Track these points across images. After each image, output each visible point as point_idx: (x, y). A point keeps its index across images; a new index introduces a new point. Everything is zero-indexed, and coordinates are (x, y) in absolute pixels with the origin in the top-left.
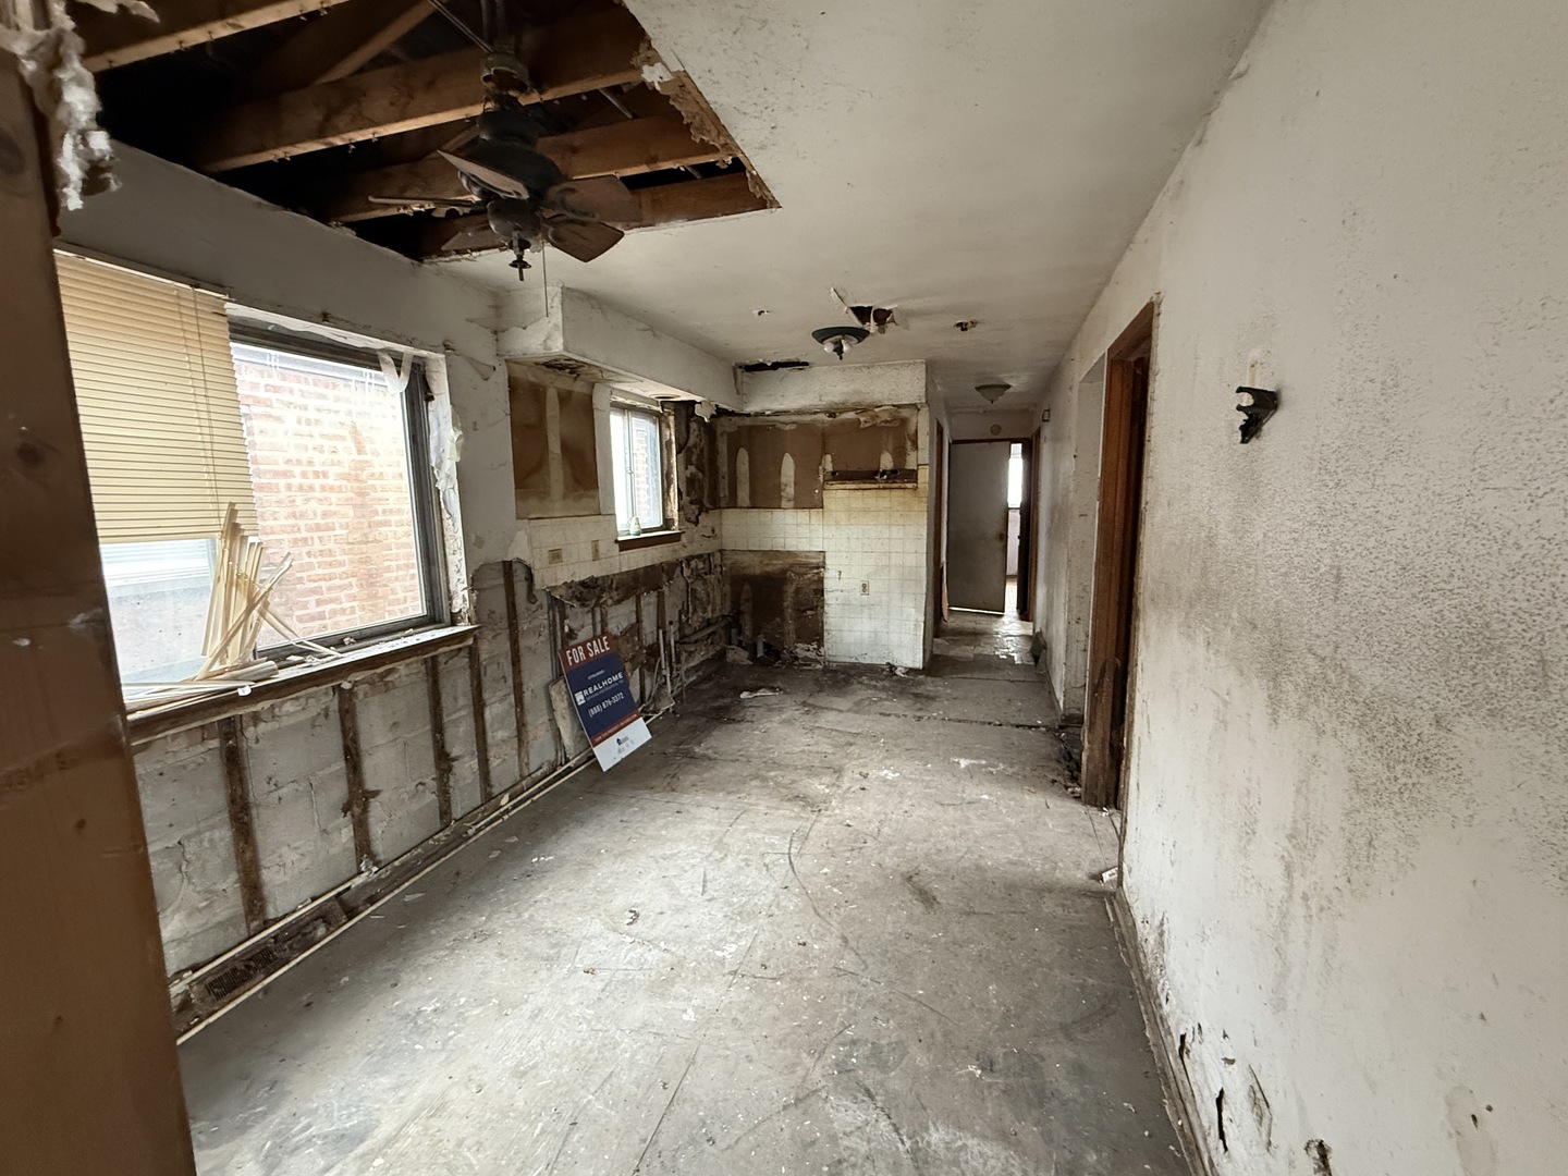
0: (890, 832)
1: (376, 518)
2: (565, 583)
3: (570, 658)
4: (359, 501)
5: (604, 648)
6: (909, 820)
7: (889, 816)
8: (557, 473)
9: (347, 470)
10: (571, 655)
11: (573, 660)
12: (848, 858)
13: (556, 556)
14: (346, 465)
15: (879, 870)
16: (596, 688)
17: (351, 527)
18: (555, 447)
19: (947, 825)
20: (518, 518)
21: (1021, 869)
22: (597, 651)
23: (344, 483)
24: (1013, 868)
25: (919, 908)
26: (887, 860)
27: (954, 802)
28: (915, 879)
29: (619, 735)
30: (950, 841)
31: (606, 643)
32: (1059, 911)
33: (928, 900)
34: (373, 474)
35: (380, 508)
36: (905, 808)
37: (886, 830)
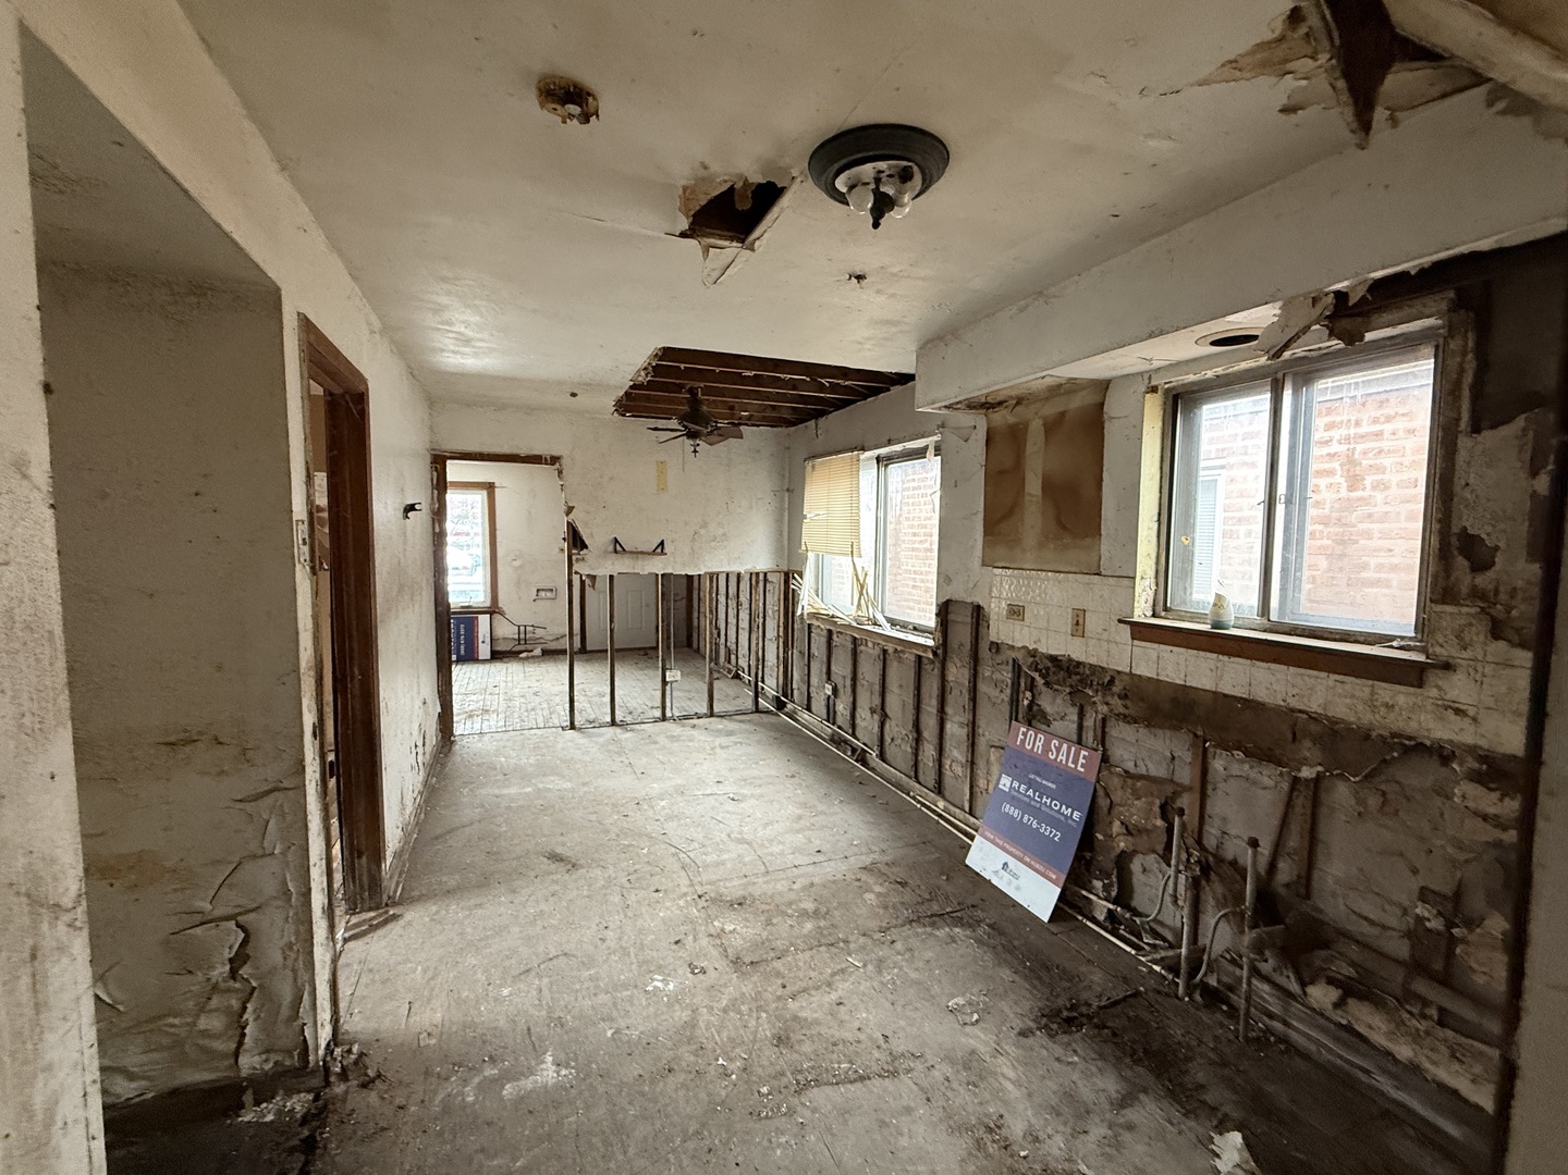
0: (611, 898)
1: (1364, 575)
2: (1025, 647)
3: (1021, 737)
4: (1338, 549)
5: (1075, 762)
6: (597, 920)
7: (622, 916)
8: (1033, 516)
9: (1327, 511)
10: (1025, 734)
11: (1023, 741)
12: (634, 864)
13: (1016, 612)
14: (1328, 506)
15: (602, 863)
16: (1030, 792)
17: (1319, 582)
18: (1034, 486)
19: (552, 926)
20: (983, 565)
21: (472, 902)
22: (1062, 758)
23: (1321, 527)
24: (478, 901)
25: (559, 850)
26: (599, 872)
27: (550, 964)
28: (569, 866)
29: (1012, 862)
30: (546, 909)
31: (1081, 761)
32: (444, 879)
33: (554, 857)
34: (1370, 515)
35: (1373, 562)
36: (610, 934)
37: (617, 899)
